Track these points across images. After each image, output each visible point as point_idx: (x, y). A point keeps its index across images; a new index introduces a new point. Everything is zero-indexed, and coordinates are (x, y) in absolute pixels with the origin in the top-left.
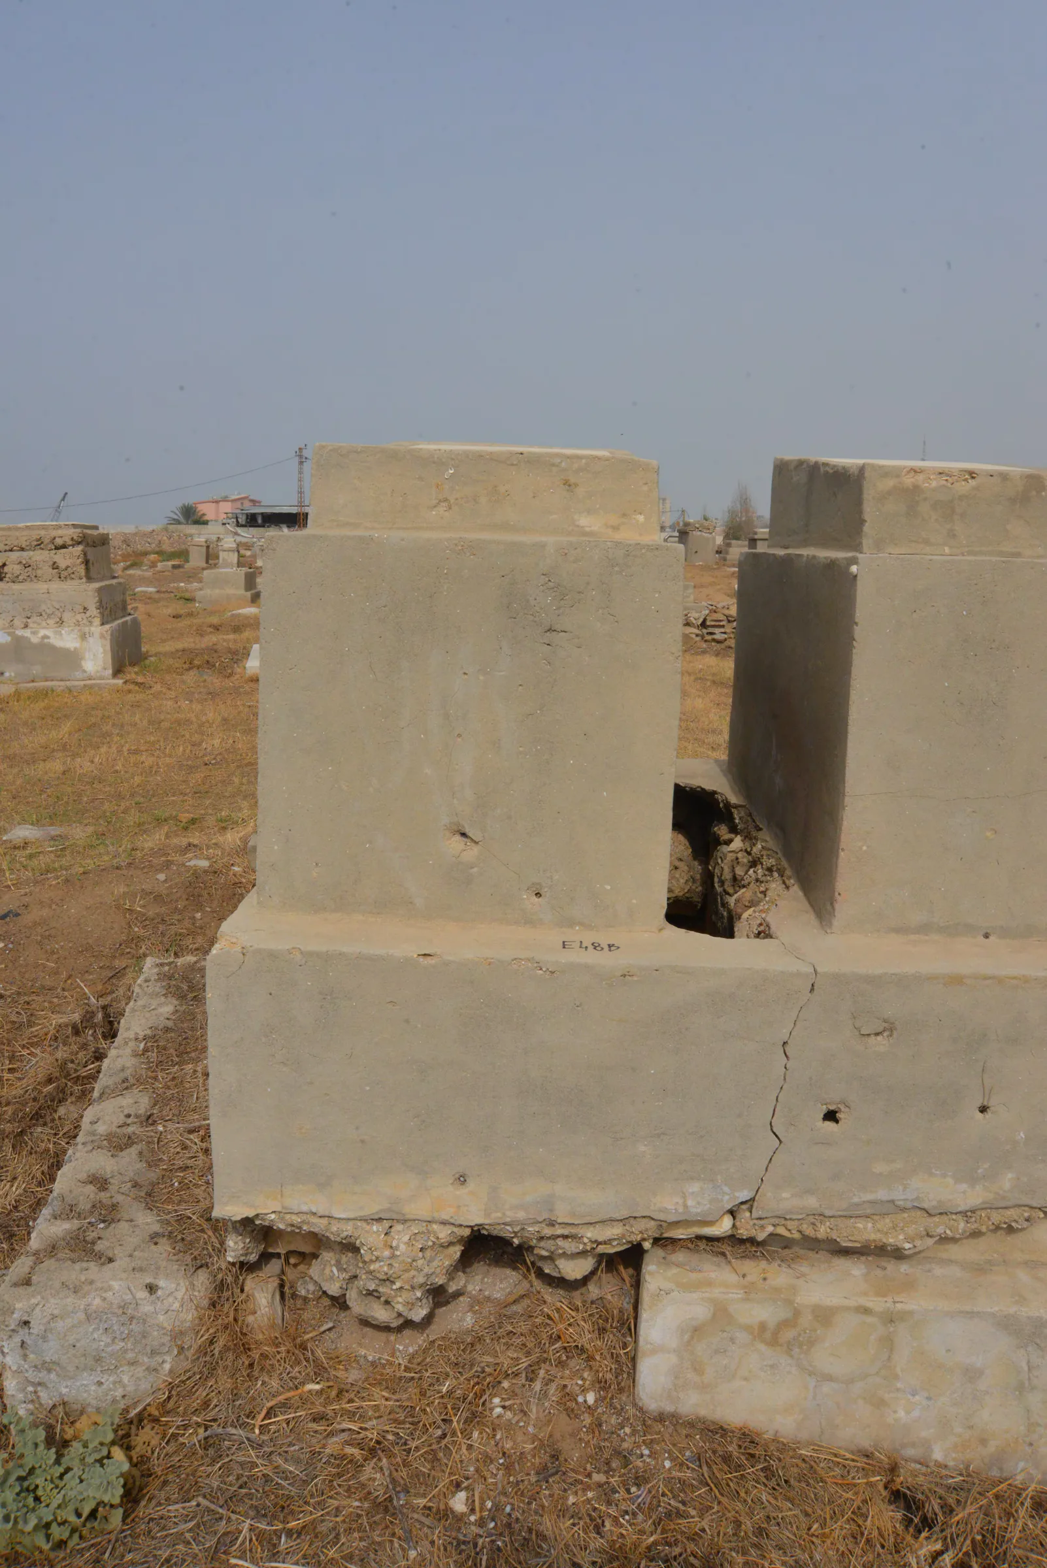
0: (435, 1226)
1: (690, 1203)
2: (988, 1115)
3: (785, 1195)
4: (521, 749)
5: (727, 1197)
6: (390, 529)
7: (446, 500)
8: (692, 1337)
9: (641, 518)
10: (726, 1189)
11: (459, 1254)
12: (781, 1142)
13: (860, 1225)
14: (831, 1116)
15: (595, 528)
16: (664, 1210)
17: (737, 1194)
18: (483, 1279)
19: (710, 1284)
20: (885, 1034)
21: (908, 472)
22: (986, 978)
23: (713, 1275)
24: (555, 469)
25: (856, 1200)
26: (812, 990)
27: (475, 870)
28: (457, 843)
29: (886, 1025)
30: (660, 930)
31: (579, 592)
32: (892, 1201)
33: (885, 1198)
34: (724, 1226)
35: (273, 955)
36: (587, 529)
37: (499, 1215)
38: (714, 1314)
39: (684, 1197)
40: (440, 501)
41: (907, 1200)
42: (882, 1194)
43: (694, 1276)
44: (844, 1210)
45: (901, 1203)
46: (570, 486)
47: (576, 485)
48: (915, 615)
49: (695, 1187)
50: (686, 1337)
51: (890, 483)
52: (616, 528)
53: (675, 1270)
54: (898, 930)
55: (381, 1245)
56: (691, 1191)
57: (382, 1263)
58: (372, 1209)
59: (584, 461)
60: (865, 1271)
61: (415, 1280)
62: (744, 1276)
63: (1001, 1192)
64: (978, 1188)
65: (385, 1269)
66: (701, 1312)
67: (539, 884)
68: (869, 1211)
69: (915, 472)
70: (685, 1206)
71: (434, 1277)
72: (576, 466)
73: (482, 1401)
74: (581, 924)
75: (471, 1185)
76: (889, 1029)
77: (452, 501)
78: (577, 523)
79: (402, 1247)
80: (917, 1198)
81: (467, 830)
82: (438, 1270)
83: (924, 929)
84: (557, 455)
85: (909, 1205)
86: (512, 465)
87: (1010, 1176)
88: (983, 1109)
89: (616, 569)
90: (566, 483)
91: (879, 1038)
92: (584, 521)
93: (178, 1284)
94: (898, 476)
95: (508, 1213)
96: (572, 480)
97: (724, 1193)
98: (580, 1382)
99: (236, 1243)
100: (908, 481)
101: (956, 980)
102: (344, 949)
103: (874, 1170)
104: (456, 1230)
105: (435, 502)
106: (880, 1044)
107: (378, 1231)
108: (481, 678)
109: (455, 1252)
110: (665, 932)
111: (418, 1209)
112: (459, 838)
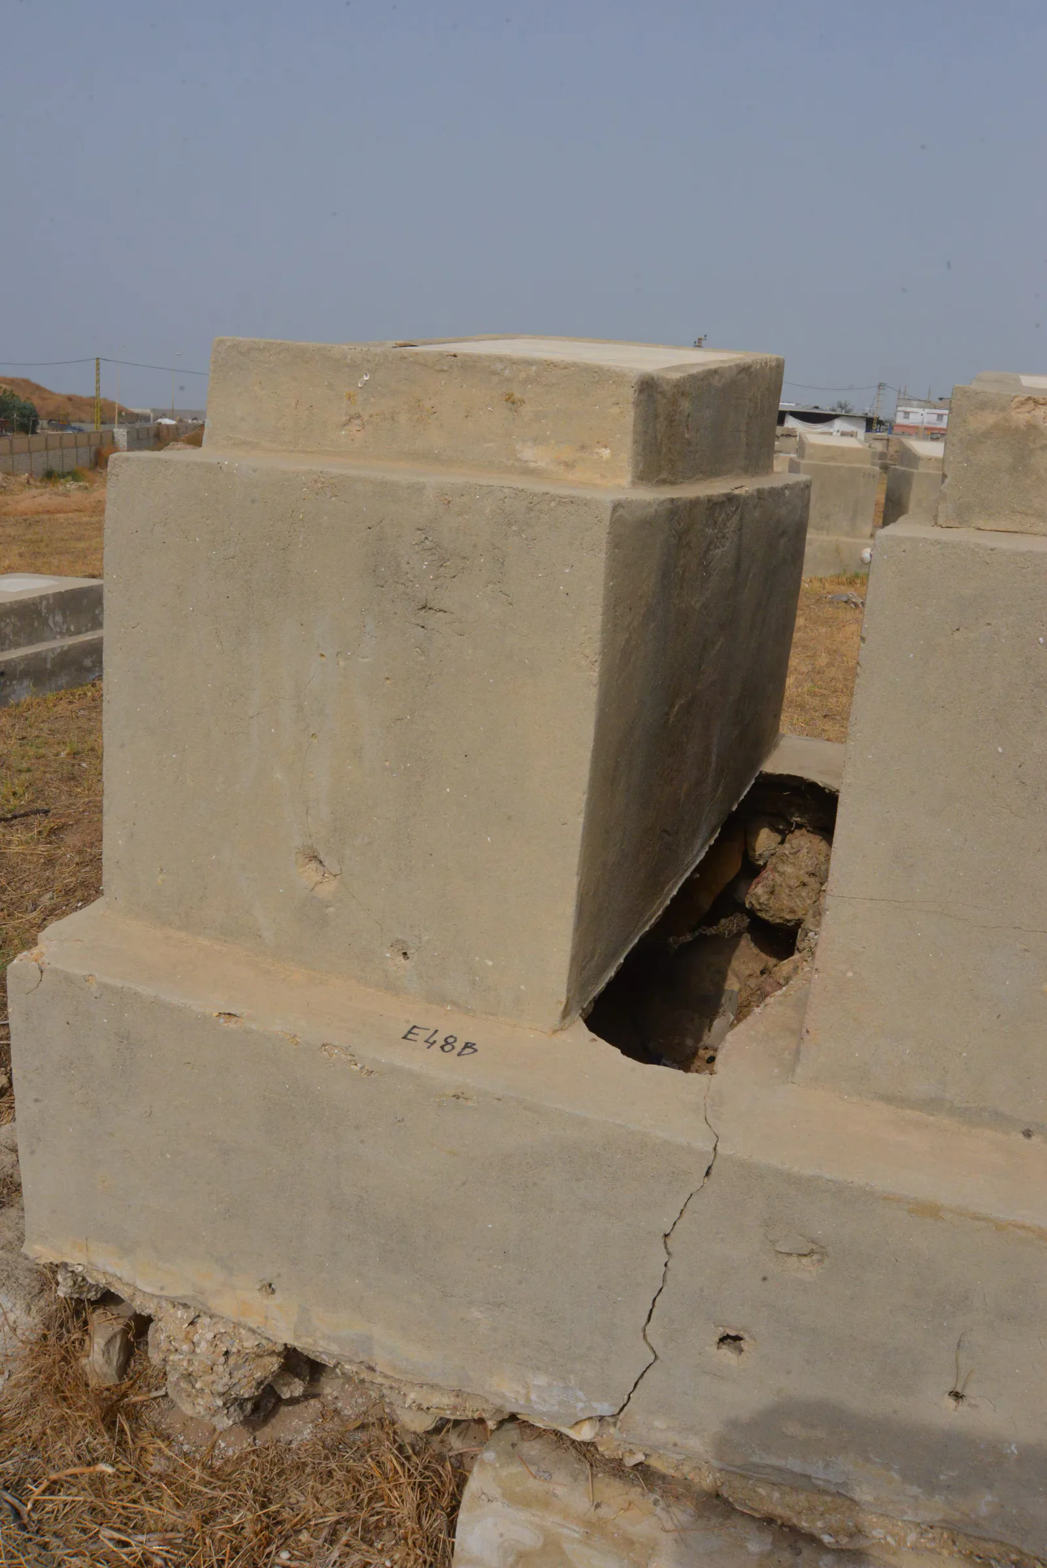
0: (243, 1332)
1: (533, 1397)
2: (963, 1407)
3: (658, 1424)
4: (387, 764)
5: (581, 1405)
6: (292, 451)
7: (359, 417)
8: (517, 1562)
9: (606, 453)
10: (580, 1394)
11: (276, 1367)
12: (656, 1358)
13: (761, 1491)
14: (730, 1340)
15: (542, 464)
16: (503, 1396)
17: (595, 1405)
18: (343, 1384)
19: (546, 1502)
20: (815, 1257)
21: (1022, 403)
22: (976, 1218)
23: (560, 1491)
24: (495, 379)
25: (755, 1459)
26: (708, 1173)
27: (331, 909)
28: (311, 872)
29: (812, 1246)
30: (555, 1032)
31: (464, 558)
32: (809, 1477)
33: (797, 1469)
34: (585, 1433)
35: (68, 979)
36: (532, 465)
37: (310, 1341)
38: (545, 1545)
39: (526, 1386)
40: (351, 418)
41: (829, 1482)
42: (794, 1464)
43: (532, 1483)
44: (738, 1467)
45: (820, 1482)
46: (513, 403)
47: (522, 402)
48: (957, 635)
49: (541, 1380)
50: (511, 1559)
51: (990, 418)
52: (569, 465)
53: (515, 1469)
54: (889, 1099)
55: (181, 1336)
56: (535, 1382)
57: (181, 1357)
58: (179, 1291)
59: (534, 368)
60: (769, 1547)
61: (215, 1387)
62: (598, 1506)
63: (973, 1516)
64: (938, 1499)
65: (185, 1363)
66: (529, 1539)
67: (404, 942)
68: (773, 1478)
69: (1036, 402)
70: (528, 1399)
71: (238, 1387)
72: (523, 375)
73: (268, 1550)
74: (454, 1003)
75: (278, 1298)
76: (814, 1251)
77: (366, 418)
78: (519, 455)
79: (203, 1345)
81: (321, 857)
82: (244, 1381)
83: (932, 1104)
84: (500, 359)
85: (833, 1489)
86: (443, 371)
87: (989, 1498)
88: (957, 1396)
89: (514, 528)
90: (510, 399)
91: (804, 1260)
92: (529, 454)
93: (14, 1305)
94: (1003, 409)
95: (321, 1343)
96: (517, 396)
97: (577, 1399)
98: (388, 1564)
99: (65, 1279)
100: (1021, 417)
101: (929, 1211)
102: (140, 989)
103: (784, 1430)
104: (264, 1342)
105: (345, 418)
106: (807, 1270)
107: (182, 1318)
108: (342, 663)
109: (274, 1364)
110: (564, 1036)
111: (225, 1306)
112: (314, 865)
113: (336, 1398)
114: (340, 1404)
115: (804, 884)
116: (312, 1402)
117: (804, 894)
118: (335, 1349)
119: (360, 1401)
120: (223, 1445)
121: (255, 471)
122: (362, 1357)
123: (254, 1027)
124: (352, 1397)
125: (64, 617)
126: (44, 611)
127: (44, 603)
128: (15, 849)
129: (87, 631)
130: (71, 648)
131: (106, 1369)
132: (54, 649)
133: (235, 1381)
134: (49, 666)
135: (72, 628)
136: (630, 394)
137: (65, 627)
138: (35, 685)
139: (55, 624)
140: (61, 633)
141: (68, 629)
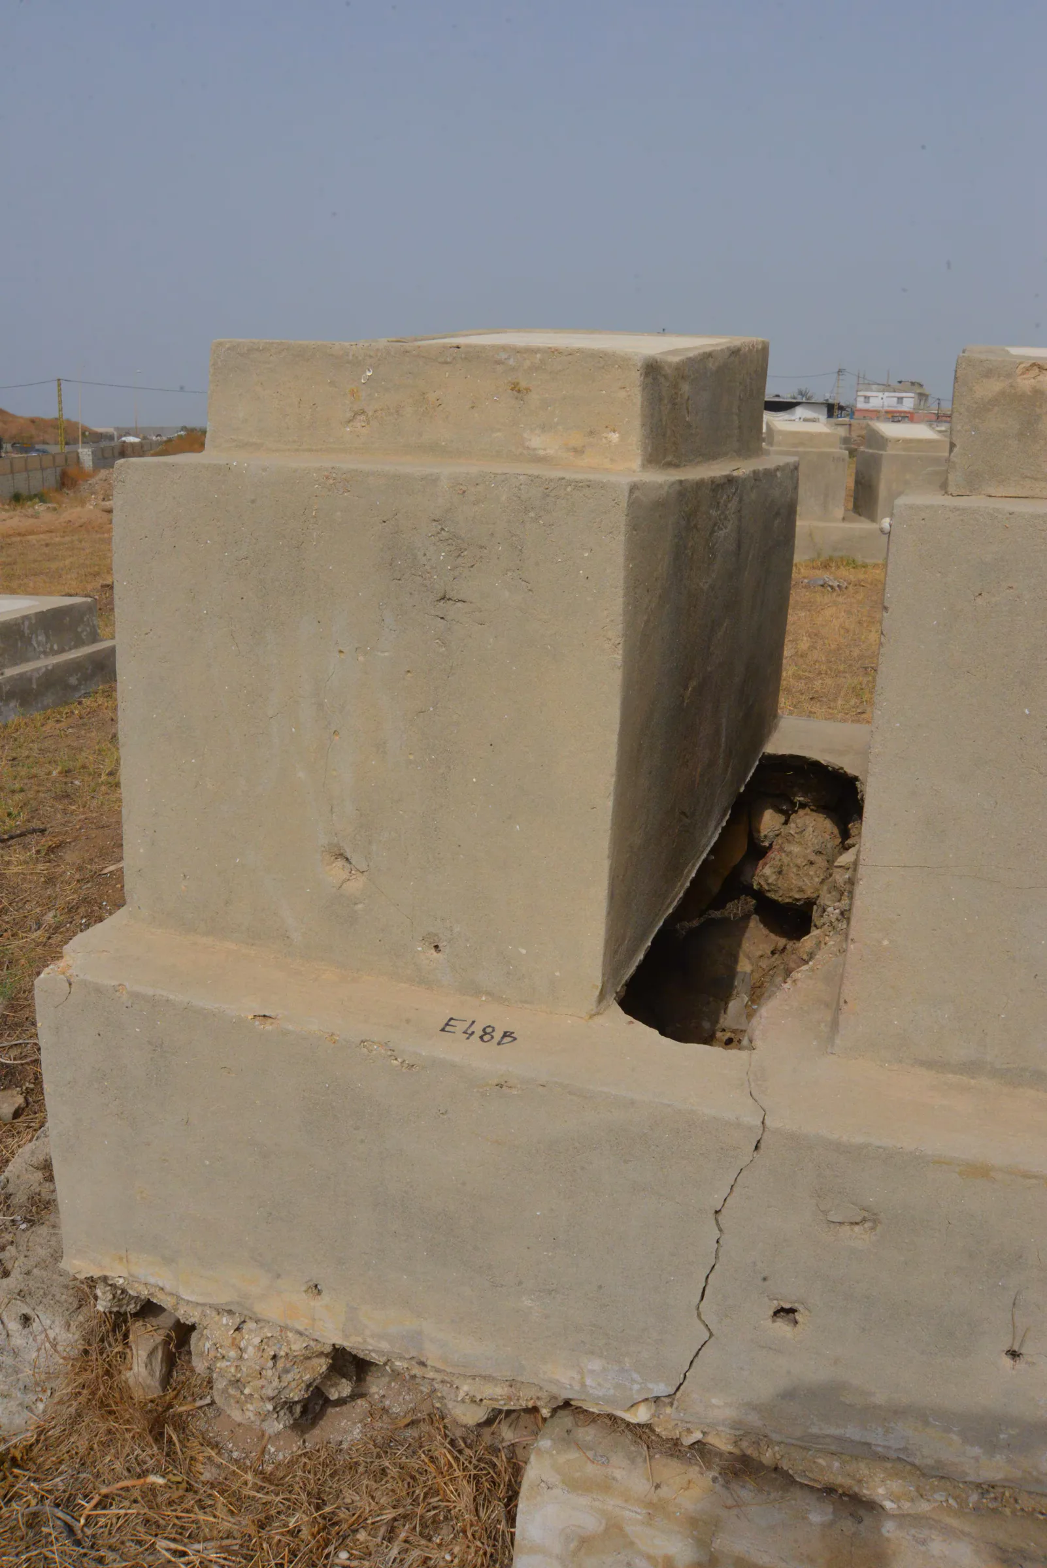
0: (290, 1335)
1: (589, 1382)
2: (1021, 1365)
3: (716, 1401)
4: (411, 757)
5: (636, 1387)
6: (297, 450)
7: (363, 412)
8: (579, 1549)
9: (615, 437)
10: (635, 1376)
11: (324, 1368)
12: (711, 1335)
13: (821, 1461)
14: (785, 1313)
15: (550, 452)
16: (556, 1382)
17: (650, 1386)
19: (605, 1486)
20: (868, 1225)
21: (1028, 369)
22: (1027, 1176)
23: (618, 1474)
24: (500, 368)
25: (814, 1430)
26: (757, 1148)
27: (360, 906)
28: (338, 870)
29: (866, 1214)
30: (591, 1016)
31: (482, 547)
32: (868, 1444)
33: (857, 1437)
34: (641, 1415)
35: (98, 990)
36: (541, 453)
37: (360, 1339)
38: (607, 1529)
39: (581, 1372)
40: (356, 414)
41: (889, 1448)
42: (852, 1432)
43: (590, 1469)
44: (798, 1439)
45: (880, 1449)
46: (519, 391)
47: (528, 390)
48: (979, 600)
49: (596, 1365)
50: (572, 1546)
51: (995, 386)
52: (578, 451)
53: (573, 1455)
54: (929, 1064)
55: (228, 1342)
56: (590, 1367)
57: (229, 1363)
58: (222, 1299)
59: (538, 356)
60: (831, 1517)
61: (264, 1391)
62: (658, 1486)
63: (1035, 1473)
64: (1000, 1459)
65: (233, 1370)
66: (591, 1524)
67: (436, 935)
68: (833, 1448)
69: (1040, 368)
70: (583, 1385)
71: (287, 1391)
72: (527, 363)
73: (326, 1552)
74: (489, 994)
75: (326, 1298)
76: (868, 1218)
77: (370, 414)
78: (527, 444)
79: (251, 1350)
80: (905, 1449)
81: (348, 854)
82: (293, 1384)
83: (971, 1068)
84: (504, 348)
85: (893, 1455)
86: (446, 363)
88: (1014, 1354)
89: (532, 514)
90: (515, 388)
91: (857, 1228)
92: (537, 441)
93: (53, 1322)
94: (1009, 375)
95: (370, 1340)
96: (523, 384)
97: (633, 1381)
98: (448, 1558)
99: (104, 1293)
100: (1026, 383)
101: (979, 1172)
102: (171, 997)
103: (842, 1399)
104: (312, 1343)
105: (349, 415)
106: (860, 1238)
107: (227, 1324)
108: (361, 658)
109: (322, 1365)
110: (599, 1020)
111: (271, 1310)
112: (340, 863)
113: (384, 1396)
114: (387, 1403)
115: (812, 863)
116: (359, 1402)
117: (811, 873)
118: (384, 1346)
119: (407, 1397)
120: (272, 1450)
121: (264, 470)
122: (413, 1353)
123: (290, 1027)
124: (400, 1394)
125: (47, 637)
126: (27, 631)
127: (27, 623)
128: (14, 869)
129: (70, 649)
130: (57, 666)
131: (149, 1381)
132: (38, 669)
133: (284, 1384)
134: (34, 686)
135: (56, 647)
136: (636, 377)
137: (49, 646)
138: (21, 705)
139: (39, 644)
140: (45, 653)
141: (52, 649)
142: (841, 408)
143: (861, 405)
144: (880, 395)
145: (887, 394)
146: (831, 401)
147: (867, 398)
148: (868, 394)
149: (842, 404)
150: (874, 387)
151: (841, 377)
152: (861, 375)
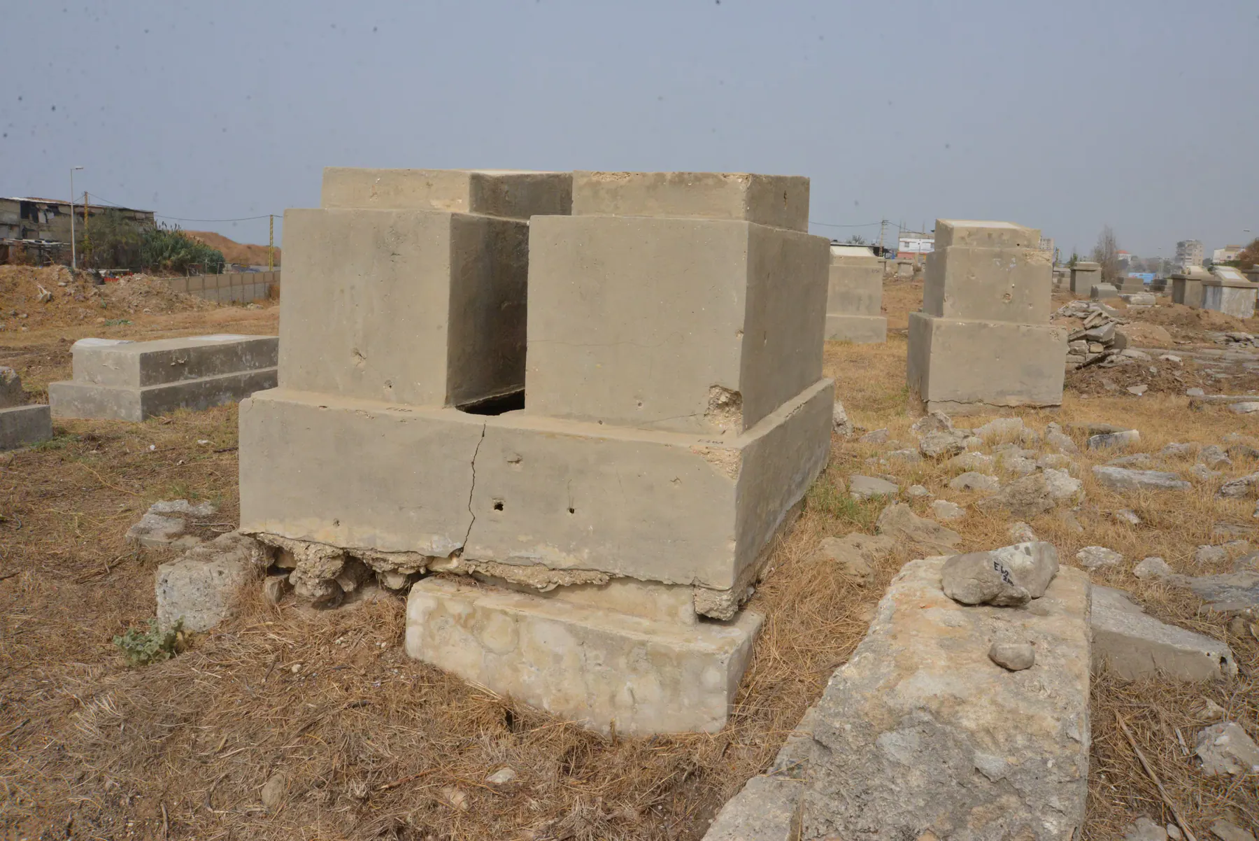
0: (327, 547)
1: (434, 546)
2: (574, 514)
3: (477, 548)
4: (382, 313)
5: (450, 546)
7: (376, 193)
8: (429, 618)
9: (460, 201)
11: (341, 566)
12: (474, 519)
13: (515, 571)
14: (499, 507)
15: (439, 207)
16: (422, 549)
17: (454, 544)
20: (520, 462)
21: (595, 175)
22: (567, 435)
24: (423, 177)
25: (511, 555)
26: (483, 436)
27: (364, 373)
28: (356, 359)
29: (518, 457)
30: (443, 408)
31: (405, 236)
32: (530, 559)
33: (526, 556)
34: (454, 564)
35: (263, 403)
36: (436, 207)
38: (438, 605)
39: (431, 542)
40: (374, 194)
41: (537, 559)
42: (524, 553)
44: (507, 561)
45: (534, 560)
46: (429, 186)
47: (432, 185)
49: (435, 538)
50: (426, 618)
51: (585, 180)
52: (448, 206)
55: (302, 553)
57: (303, 563)
58: (301, 535)
59: (435, 173)
60: (521, 598)
61: (315, 574)
63: (584, 560)
64: (571, 556)
67: (391, 381)
68: (519, 563)
70: (432, 548)
71: (324, 574)
72: (432, 175)
74: (408, 403)
75: (341, 526)
76: (520, 459)
77: (379, 194)
78: (431, 203)
79: (312, 556)
80: (541, 558)
81: (360, 352)
82: (327, 571)
84: (424, 170)
85: (538, 562)
86: (405, 176)
87: (587, 551)
88: (571, 511)
89: (421, 224)
90: (428, 184)
91: (517, 464)
92: (434, 203)
94: (589, 177)
95: (356, 543)
96: (430, 183)
97: (448, 542)
99: (255, 553)
100: (594, 179)
101: (552, 435)
102: (291, 401)
103: (519, 539)
104: (338, 550)
105: (371, 194)
106: (517, 468)
107: (302, 547)
108: (366, 277)
109: (339, 564)
110: (445, 409)
111: (319, 537)
112: (358, 356)
118: (362, 545)
122: (372, 546)
123: (333, 411)
125: (252, 355)
126: (240, 353)
127: (240, 347)
129: (266, 367)
130: (257, 375)
131: (271, 597)
132: (245, 375)
133: (323, 569)
134: (242, 385)
135: (257, 364)
137: (253, 363)
138: (234, 395)
139: (246, 360)
140: (250, 367)
141: (254, 364)
142: (885, 251)
143: (902, 248)
144: (918, 241)
145: (923, 240)
146: (877, 245)
147: (907, 244)
148: (908, 240)
149: (886, 247)
150: (913, 235)
151: (885, 227)
152: (902, 226)
